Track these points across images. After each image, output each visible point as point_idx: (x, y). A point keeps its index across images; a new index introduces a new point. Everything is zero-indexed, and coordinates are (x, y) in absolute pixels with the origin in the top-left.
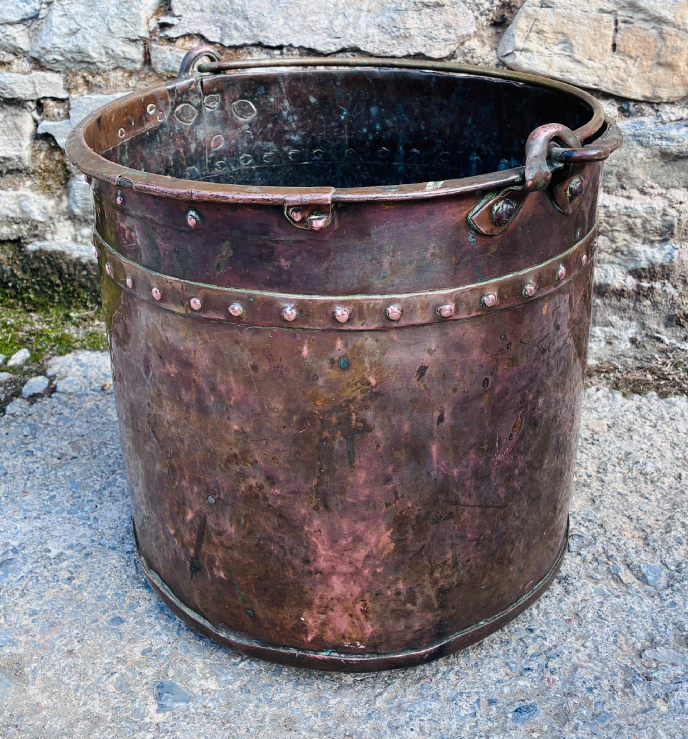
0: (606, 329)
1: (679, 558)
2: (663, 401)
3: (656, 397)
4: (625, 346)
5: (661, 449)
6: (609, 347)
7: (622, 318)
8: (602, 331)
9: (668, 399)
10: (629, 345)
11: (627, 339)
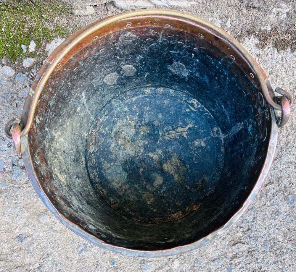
0: (278, 9)
1: (282, 145)
2: (292, 54)
3: (290, 52)
4: (283, 16)
5: (286, 86)
6: (277, 17)
7: (286, 5)
8: (276, 10)
9: (294, 53)
10: (285, 15)
11: (285, 13)
